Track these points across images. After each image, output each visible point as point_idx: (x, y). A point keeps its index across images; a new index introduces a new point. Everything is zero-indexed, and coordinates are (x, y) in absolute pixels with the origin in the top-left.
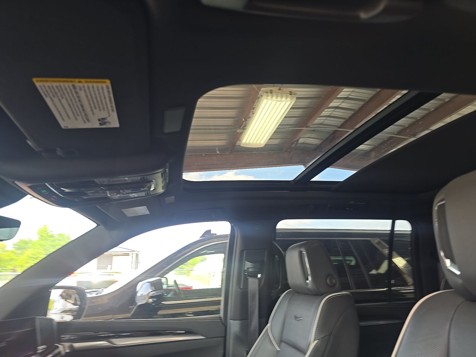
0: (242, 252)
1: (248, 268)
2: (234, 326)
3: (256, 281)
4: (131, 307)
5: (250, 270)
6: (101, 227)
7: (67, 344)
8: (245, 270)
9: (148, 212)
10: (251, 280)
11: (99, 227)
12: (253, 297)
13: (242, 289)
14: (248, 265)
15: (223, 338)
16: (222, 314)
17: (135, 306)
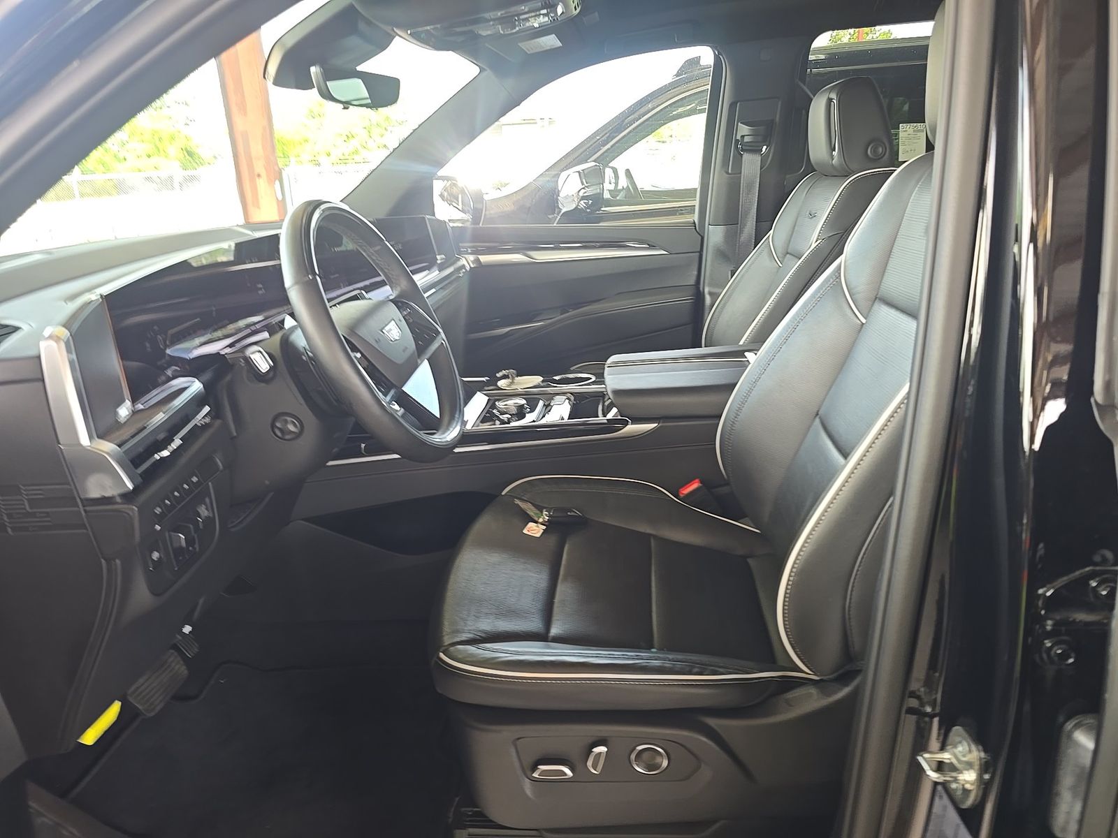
0: (732, 106)
1: (743, 137)
2: (715, 235)
3: (757, 158)
4: (550, 217)
5: (747, 139)
6: (488, 72)
7: (471, 258)
8: (737, 141)
9: (559, 44)
10: (747, 157)
11: (485, 74)
12: (750, 187)
13: (730, 174)
14: (743, 130)
15: (698, 254)
16: (696, 217)
17: (558, 214)
